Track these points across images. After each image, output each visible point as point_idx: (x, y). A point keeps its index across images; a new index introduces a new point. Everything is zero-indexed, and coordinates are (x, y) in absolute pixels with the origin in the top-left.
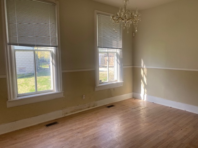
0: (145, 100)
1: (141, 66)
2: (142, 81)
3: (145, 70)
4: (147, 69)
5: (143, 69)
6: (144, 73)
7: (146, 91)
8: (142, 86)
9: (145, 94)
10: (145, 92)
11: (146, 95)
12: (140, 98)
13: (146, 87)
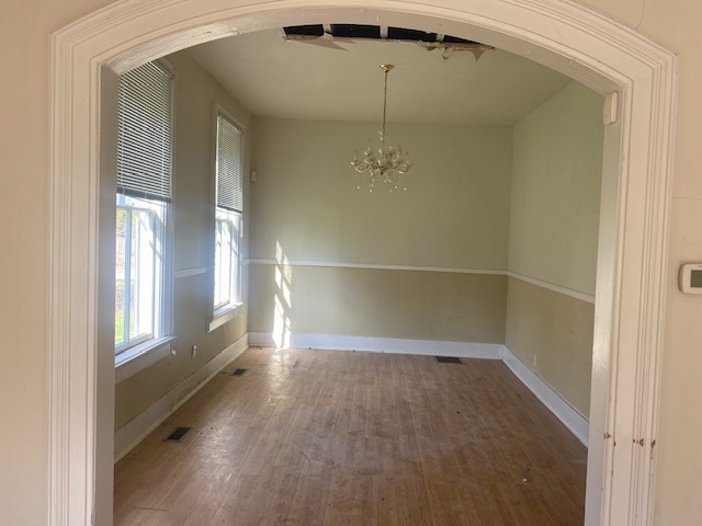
0: (287, 345)
1: (275, 259)
2: (277, 300)
3: (287, 271)
4: (294, 267)
5: (281, 268)
6: (283, 278)
7: (288, 323)
8: (278, 311)
9: (284, 331)
10: (285, 326)
11: (288, 333)
12: (271, 345)
13: (288, 313)
